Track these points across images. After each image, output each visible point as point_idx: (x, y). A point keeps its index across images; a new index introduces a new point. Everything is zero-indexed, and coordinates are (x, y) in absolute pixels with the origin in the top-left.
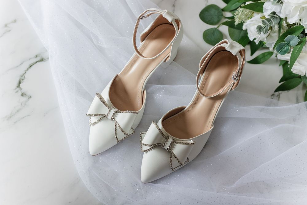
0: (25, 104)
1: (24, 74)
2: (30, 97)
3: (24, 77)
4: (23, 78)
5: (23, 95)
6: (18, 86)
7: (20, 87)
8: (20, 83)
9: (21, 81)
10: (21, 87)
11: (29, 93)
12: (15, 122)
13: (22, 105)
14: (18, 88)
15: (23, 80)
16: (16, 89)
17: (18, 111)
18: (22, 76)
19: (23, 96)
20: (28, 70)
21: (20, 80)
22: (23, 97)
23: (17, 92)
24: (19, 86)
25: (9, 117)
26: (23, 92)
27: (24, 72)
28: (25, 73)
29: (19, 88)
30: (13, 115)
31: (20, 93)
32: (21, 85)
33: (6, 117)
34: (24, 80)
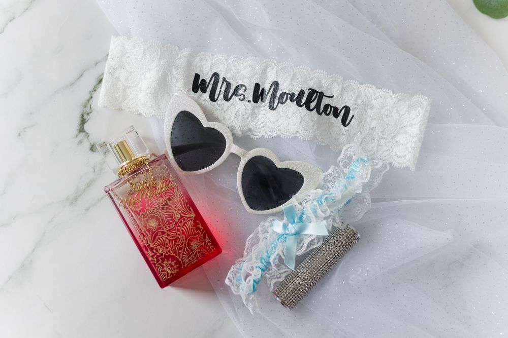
0: (101, 169)
1: (88, 101)
3: (89, 107)
4: (88, 109)
5: (92, 148)
6: (82, 130)
7: (85, 131)
8: (83, 121)
9: (85, 116)
10: (87, 131)
12: (87, 210)
13: (94, 171)
14: (82, 135)
15: (88, 114)
16: (77, 136)
17: (89, 185)
18: (85, 107)
19: (95, 152)
20: (95, 90)
21: (83, 116)
22: (95, 153)
23: (81, 142)
24: (83, 128)
25: (75, 199)
26: (92, 143)
27: (89, 97)
28: (91, 97)
29: (84, 133)
30: (81, 195)
31: (87, 145)
32: (86, 126)
33: (67, 199)
34: (91, 115)
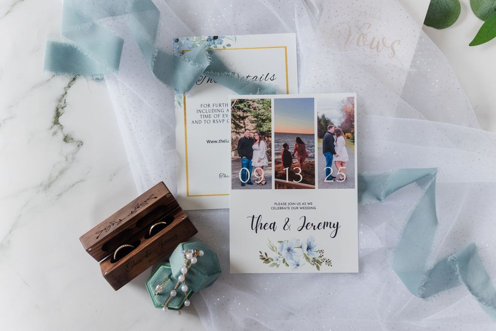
0: (73, 159)
1: (63, 96)
2: (80, 144)
3: (64, 101)
4: (62, 104)
5: (66, 139)
6: (56, 122)
7: (59, 124)
8: (58, 115)
9: (60, 110)
10: (61, 123)
11: (77, 136)
12: (60, 195)
13: (67, 160)
14: (56, 127)
15: (62, 108)
16: (52, 128)
17: (62, 172)
18: (60, 101)
19: (68, 142)
20: (70, 87)
21: (57, 110)
22: (68, 144)
23: (55, 133)
24: (58, 121)
25: (48, 185)
26: (66, 135)
27: (64, 92)
28: (66, 93)
29: (59, 125)
30: (54, 181)
31: (60, 136)
32: (61, 119)
33: (41, 185)
34: (65, 109)
